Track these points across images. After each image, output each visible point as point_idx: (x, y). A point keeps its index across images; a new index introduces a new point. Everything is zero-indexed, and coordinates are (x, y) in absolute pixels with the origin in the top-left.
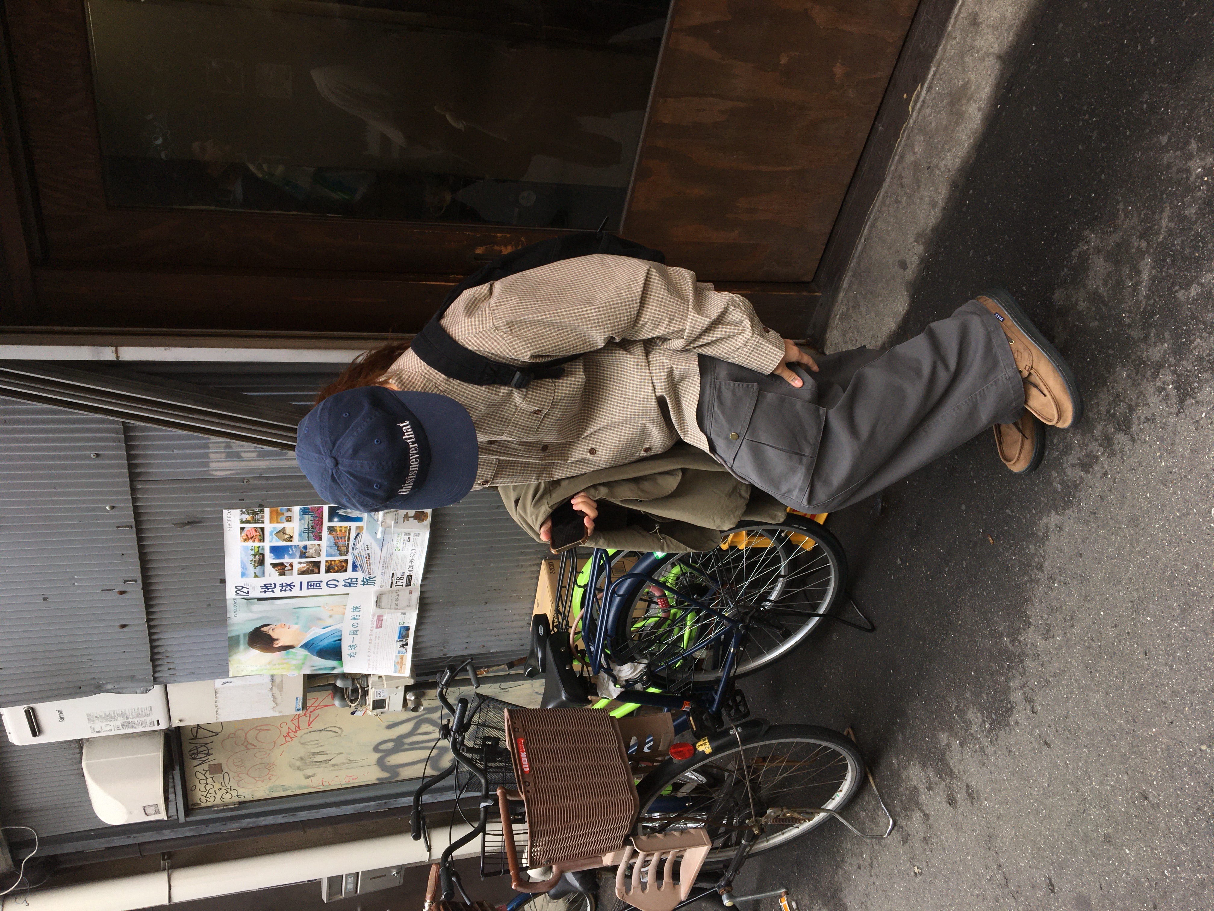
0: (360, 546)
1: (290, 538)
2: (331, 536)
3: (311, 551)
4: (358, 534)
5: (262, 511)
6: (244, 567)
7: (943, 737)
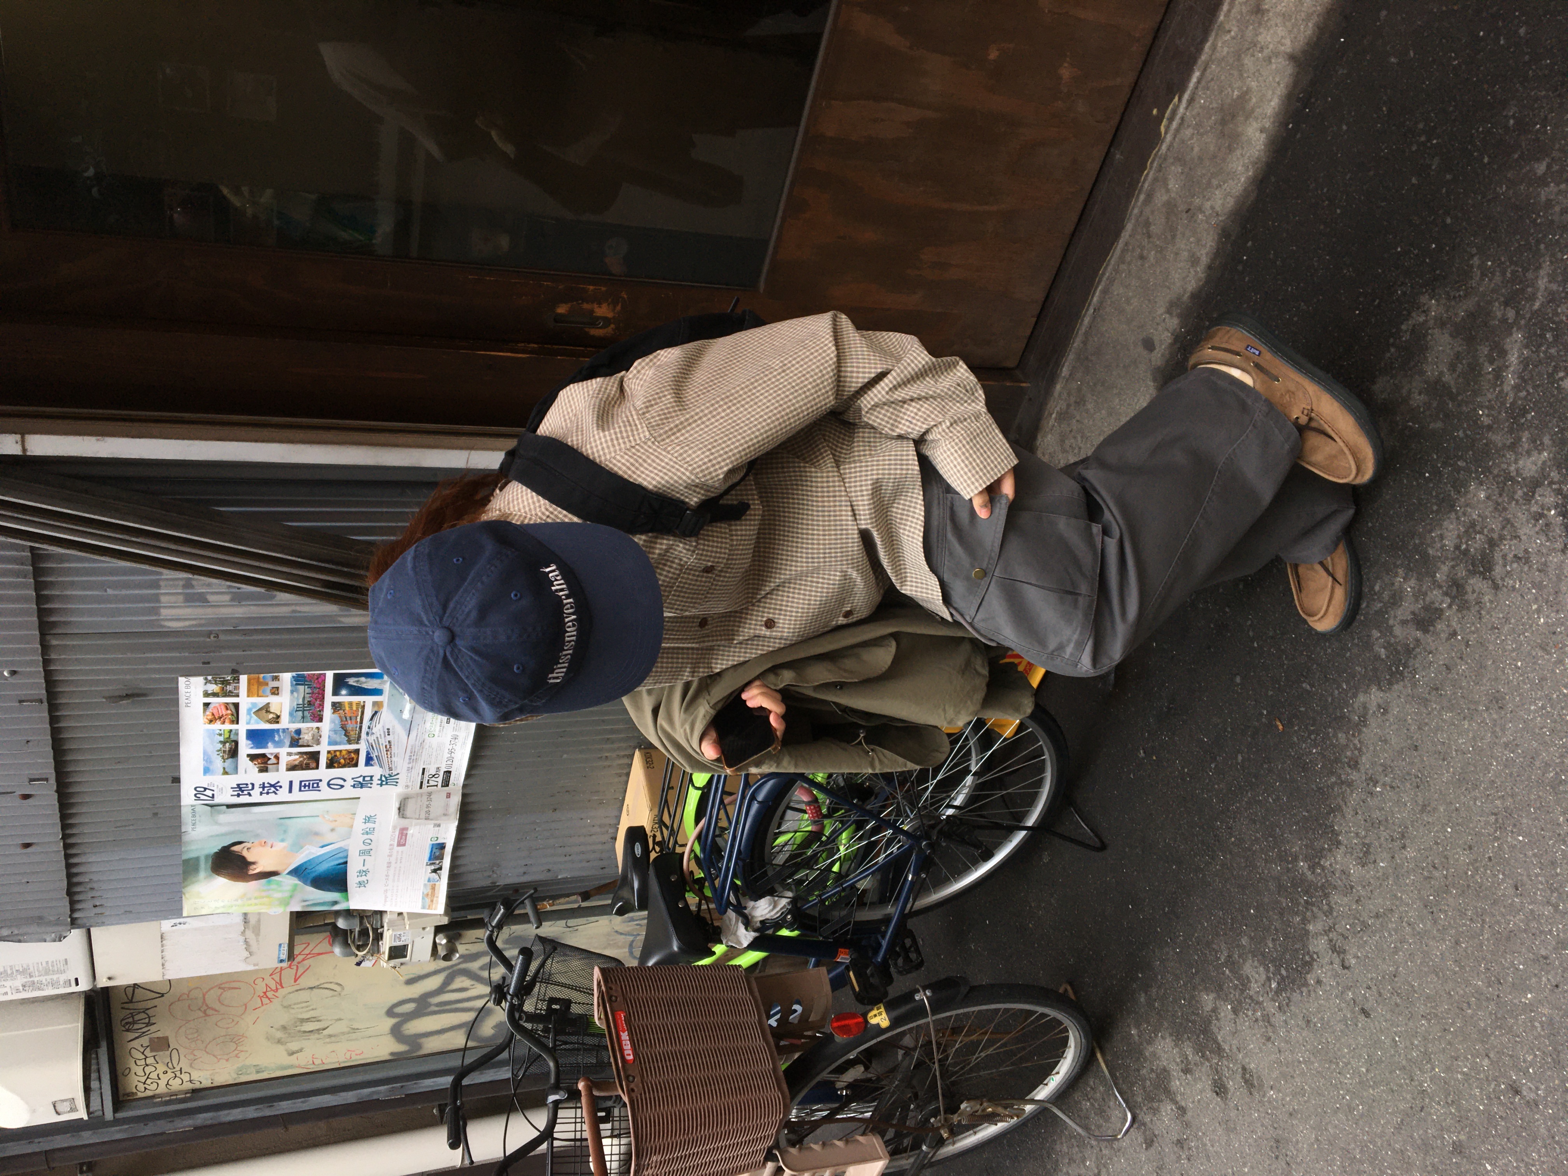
0: (378, 729)
1: (277, 719)
2: (336, 716)
3: (306, 737)
4: (376, 713)
5: (236, 680)
6: (207, 759)
7: (1208, 1000)
